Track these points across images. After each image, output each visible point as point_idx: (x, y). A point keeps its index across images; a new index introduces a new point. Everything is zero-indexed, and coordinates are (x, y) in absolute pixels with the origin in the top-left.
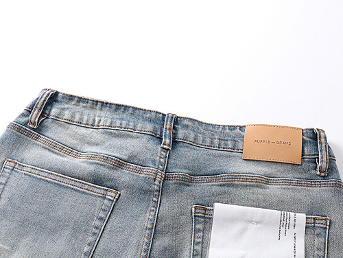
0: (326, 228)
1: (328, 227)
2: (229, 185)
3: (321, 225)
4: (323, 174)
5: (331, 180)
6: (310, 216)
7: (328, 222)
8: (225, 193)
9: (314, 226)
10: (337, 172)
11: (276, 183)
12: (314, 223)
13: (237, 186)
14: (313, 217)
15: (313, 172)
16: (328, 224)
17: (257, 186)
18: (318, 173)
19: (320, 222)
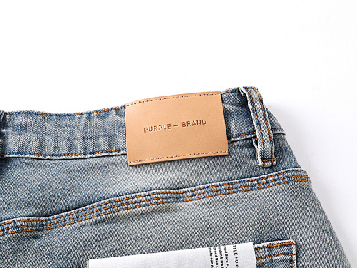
0: (292, 260)
1: (294, 257)
2: (110, 221)
3: (282, 257)
4: (269, 164)
5: (284, 171)
6: (261, 245)
7: (294, 247)
8: (105, 236)
9: (272, 261)
10: (291, 154)
11: (193, 196)
12: (270, 256)
13: (125, 218)
14: (266, 244)
15: (252, 162)
16: (294, 252)
17: (161, 211)
18: (260, 163)
19: (280, 251)
